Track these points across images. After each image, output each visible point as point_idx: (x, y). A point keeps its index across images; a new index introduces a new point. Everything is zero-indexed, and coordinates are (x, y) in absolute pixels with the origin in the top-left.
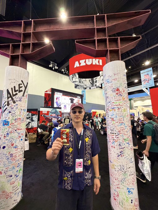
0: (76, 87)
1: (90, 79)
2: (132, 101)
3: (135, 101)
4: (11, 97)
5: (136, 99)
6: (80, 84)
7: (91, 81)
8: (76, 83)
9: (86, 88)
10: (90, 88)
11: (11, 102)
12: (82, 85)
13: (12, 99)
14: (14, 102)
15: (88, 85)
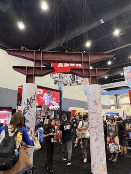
0: (55, 83)
1: (71, 75)
2: (119, 97)
3: (122, 97)
4: (30, 104)
5: (123, 95)
6: (60, 80)
7: (72, 77)
8: (56, 79)
9: (66, 85)
10: (71, 85)
11: (30, 107)
12: (62, 80)
13: (31, 105)
14: (32, 107)
15: (69, 81)
